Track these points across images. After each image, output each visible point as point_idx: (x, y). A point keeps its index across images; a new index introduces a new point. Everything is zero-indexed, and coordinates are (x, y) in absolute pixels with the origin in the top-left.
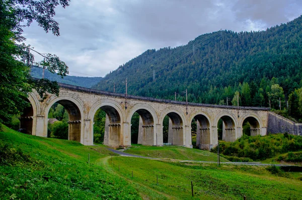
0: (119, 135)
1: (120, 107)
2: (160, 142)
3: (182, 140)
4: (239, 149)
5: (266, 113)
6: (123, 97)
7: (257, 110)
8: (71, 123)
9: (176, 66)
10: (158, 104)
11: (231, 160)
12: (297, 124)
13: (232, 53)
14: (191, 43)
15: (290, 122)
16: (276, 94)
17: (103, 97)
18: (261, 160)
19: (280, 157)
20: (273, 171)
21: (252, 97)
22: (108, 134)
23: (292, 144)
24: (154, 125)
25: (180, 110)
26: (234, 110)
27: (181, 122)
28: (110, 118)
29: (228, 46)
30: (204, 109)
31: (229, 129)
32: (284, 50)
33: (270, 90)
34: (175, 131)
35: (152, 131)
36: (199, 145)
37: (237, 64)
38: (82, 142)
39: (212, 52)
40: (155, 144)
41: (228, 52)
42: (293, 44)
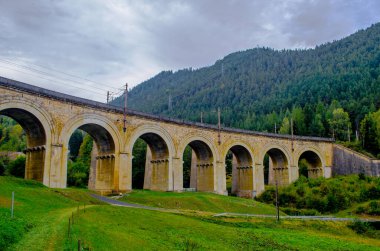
0: (112, 173)
1: (115, 127)
2: (179, 186)
3: (211, 183)
4: (297, 196)
5: (330, 146)
6: (121, 113)
7: (318, 141)
8: (30, 150)
9: (199, 90)
10: (175, 126)
11: (288, 212)
12: (375, 162)
13: (274, 75)
14: (219, 63)
15: (364, 158)
16: (340, 121)
17: (86, 110)
18: (332, 213)
19: (360, 208)
20: (358, 229)
21: (308, 126)
22: (95, 172)
23: (373, 190)
24: (170, 159)
25: (209, 137)
26: (286, 141)
27: (211, 155)
28: (98, 146)
29: (267, 66)
30: (244, 137)
31: (279, 169)
32: (342, 69)
33: (331, 116)
34: (202, 171)
35: (166, 169)
36: (237, 191)
37: (280, 87)
38: (45, 182)
39: (246, 73)
40: (170, 188)
41: (267, 73)
42: (354, 62)
